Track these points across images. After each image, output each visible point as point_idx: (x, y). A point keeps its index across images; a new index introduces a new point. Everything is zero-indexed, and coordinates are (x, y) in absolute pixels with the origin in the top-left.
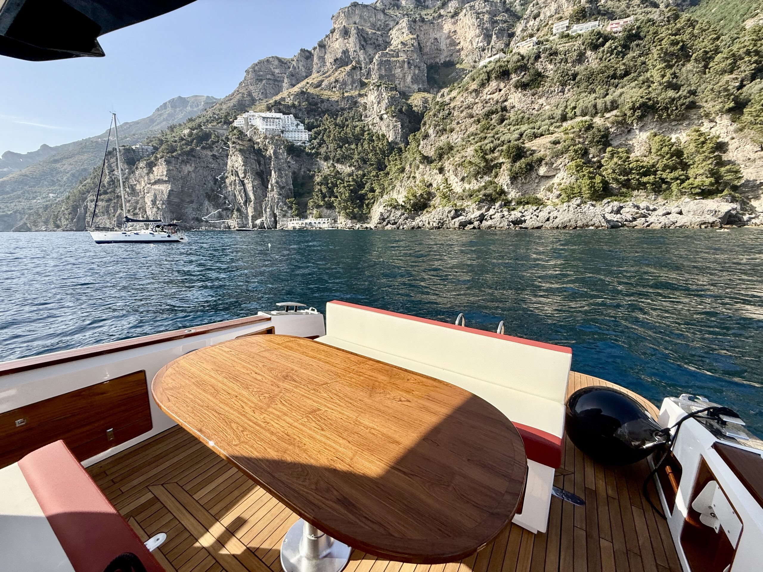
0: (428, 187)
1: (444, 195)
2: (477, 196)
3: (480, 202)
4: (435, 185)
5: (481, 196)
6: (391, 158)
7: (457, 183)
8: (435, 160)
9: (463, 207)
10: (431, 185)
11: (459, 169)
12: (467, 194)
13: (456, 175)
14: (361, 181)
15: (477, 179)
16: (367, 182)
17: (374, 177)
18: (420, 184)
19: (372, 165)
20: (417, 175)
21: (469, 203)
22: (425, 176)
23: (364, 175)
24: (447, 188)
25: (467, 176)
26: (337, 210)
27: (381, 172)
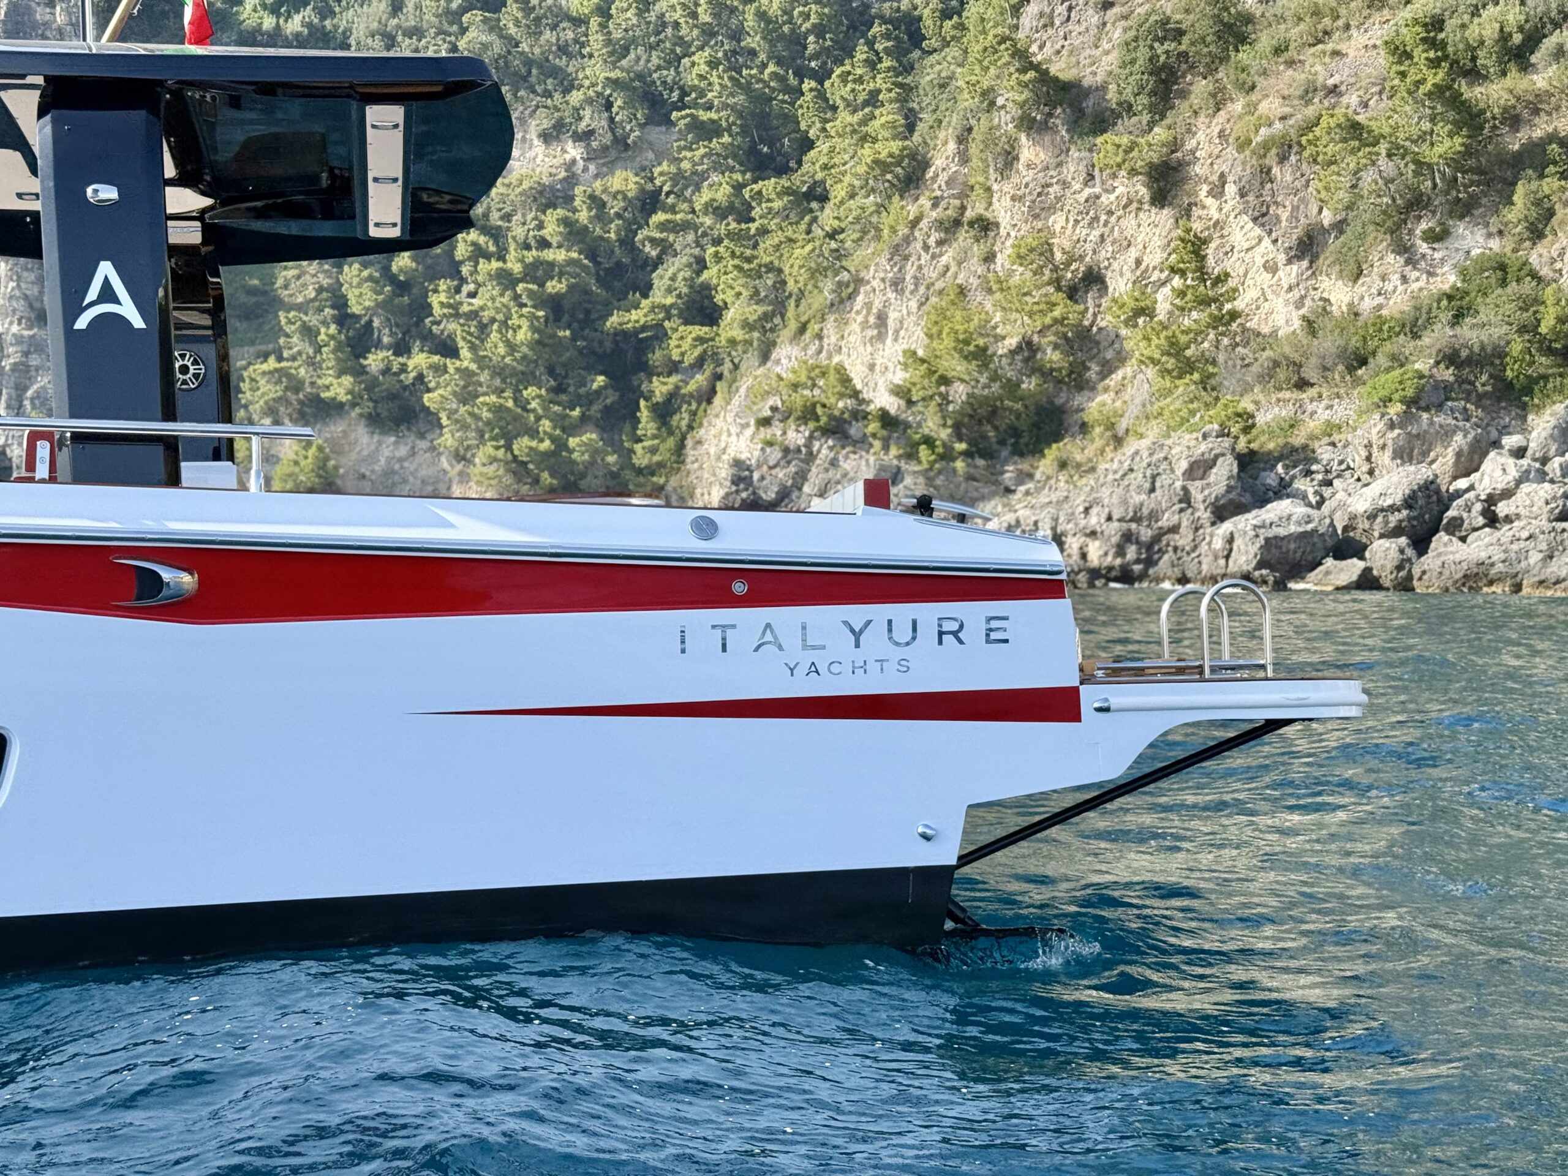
0: (1073, 293)
1: (1175, 349)
2: (1398, 361)
3: (1414, 403)
4: (1119, 284)
5: (1422, 365)
6: (837, 89)
7: (1271, 268)
8: (1128, 108)
9: (1298, 439)
10: (1094, 279)
11: (1283, 175)
12: (1328, 344)
13: (1261, 217)
14: (627, 242)
15: (1403, 249)
16: (666, 249)
17: (720, 212)
18: (1021, 275)
19: (706, 131)
20: (1003, 211)
21: (1343, 411)
22: (1057, 221)
23: (649, 202)
24: (1204, 302)
25: (1340, 227)
26: (448, 439)
27: (769, 186)
